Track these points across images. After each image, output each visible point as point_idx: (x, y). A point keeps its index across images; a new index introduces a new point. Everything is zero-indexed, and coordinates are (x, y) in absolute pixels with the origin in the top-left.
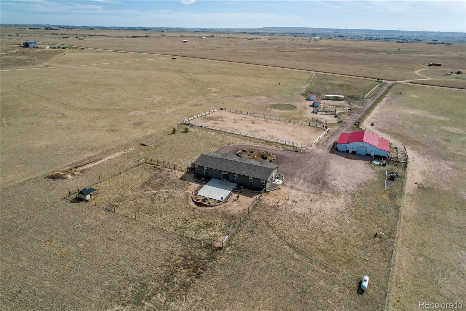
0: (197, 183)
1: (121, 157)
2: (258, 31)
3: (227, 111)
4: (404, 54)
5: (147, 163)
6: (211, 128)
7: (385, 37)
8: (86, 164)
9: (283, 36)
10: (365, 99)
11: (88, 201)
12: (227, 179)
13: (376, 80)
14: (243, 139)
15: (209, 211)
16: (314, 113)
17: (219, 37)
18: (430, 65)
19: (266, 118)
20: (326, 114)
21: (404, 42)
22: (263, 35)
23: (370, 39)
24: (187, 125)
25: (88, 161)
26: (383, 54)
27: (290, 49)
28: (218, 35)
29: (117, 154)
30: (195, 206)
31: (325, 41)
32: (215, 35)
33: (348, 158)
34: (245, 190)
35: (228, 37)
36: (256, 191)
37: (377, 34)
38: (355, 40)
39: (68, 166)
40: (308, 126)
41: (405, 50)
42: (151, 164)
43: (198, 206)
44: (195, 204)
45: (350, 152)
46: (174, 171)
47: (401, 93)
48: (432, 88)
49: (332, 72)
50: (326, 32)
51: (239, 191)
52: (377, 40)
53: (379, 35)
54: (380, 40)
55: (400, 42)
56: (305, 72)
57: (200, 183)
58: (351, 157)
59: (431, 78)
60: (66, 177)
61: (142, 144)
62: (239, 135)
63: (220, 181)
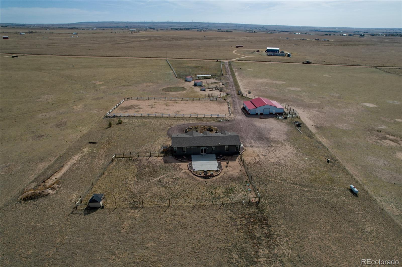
0: (182, 162)
1: (84, 158)
2: (73, 26)
3: (133, 100)
4: (212, 39)
5: (118, 157)
6: (138, 116)
7: (184, 27)
8: (51, 175)
9: (101, 30)
10: (224, 75)
11: (103, 207)
12: (205, 152)
13: (216, 60)
14: (176, 120)
15: (218, 180)
16: (203, 91)
17: (39, 33)
18: (236, 47)
19: (173, 100)
20: (212, 90)
21: (202, 31)
22: (83, 30)
23: (176, 29)
24: (112, 117)
25: (50, 172)
26: (198, 40)
27: (123, 41)
28: (38, 31)
29: (77, 158)
30: (205, 180)
31: (143, 33)
32: (34, 31)
33: (262, 118)
34: (226, 157)
35: (49, 32)
36: (234, 155)
37: (178, 25)
38: (165, 30)
39: (32, 182)
40: (210, 101)
41: (208, 36)
42: (123, 158)
43: (206, 179)
44: (202, 178)
45: (259, 114)
46: (151, 158)
47: (241, 68)
48: (255, 63)
49: (178, 58)
50: (137, 25)
51: (222, 159)
52: (181, 30)
53: (179, 25)
54: (183, 30)
55: (199, 31)
56: (158, 60)
57: (185, 161)
58: (264, 118)
59: (247, 56)
60: (46, 193)
61: (91, 143)
62: (169, 117)
63: (200, 156)
